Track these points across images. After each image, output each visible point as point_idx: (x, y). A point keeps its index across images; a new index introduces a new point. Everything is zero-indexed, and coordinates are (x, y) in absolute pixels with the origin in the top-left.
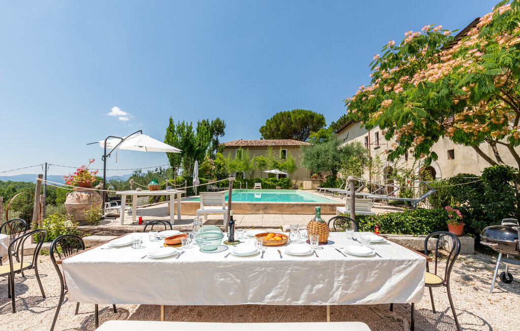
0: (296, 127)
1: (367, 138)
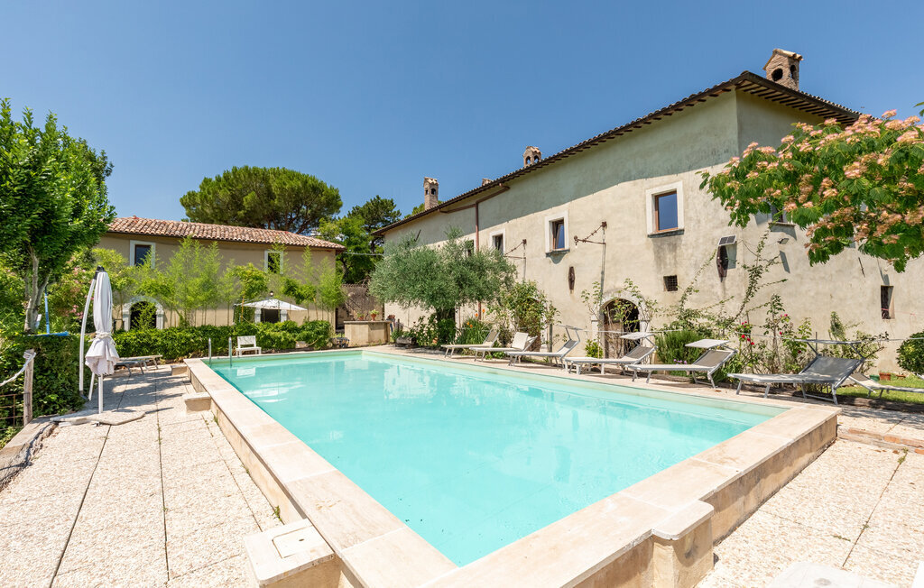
0: (282, 205)
1: (471, 244)
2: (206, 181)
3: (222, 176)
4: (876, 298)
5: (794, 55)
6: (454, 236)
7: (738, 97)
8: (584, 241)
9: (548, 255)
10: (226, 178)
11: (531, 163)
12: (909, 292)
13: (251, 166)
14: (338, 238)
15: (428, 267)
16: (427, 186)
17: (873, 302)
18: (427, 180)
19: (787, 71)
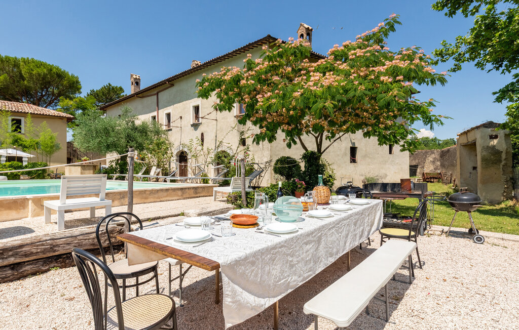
0: (32, 85)
1: (154, 118)
4: (347, 152)
5: (308, 28)
8: (204, 118)
9: (192, 126)
12: (366, 150)
16: (132, 80)
17: (346, 154)
18: (132, 76)
19: (305, 35)
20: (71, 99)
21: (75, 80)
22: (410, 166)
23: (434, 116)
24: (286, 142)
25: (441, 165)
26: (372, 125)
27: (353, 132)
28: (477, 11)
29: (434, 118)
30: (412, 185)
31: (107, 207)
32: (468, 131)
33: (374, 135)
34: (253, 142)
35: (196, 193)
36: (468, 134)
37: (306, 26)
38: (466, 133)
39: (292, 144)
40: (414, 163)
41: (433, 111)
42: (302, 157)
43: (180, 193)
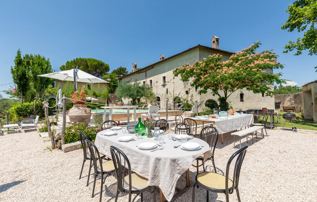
1: (144, 82)
2: (68, 62)
3: (73, 61)
4: (238, 96)
6: (136, 81)
7: (199, 49)
8: (168, 82)
9: (162, 85)
10: (74, 61)
11: (161, 60)
12: (249, 95)
13: (82, 58)
14: (108, 80)
15: (129, 89)
16: (134, 65)
18: (133, 64)
19: (215, 42)
20: (107, 74)
21: (107, 66)
22: (275, 103)
23: (281, 80)
24: (212, 94)
25: (294, 102)
26: (250, 86)
27: (242, 88)
28: (305, 29)
29: (282, 81)
30: (267, 110)
31: (159, 117)
32: (307, 84)
33: (251, 90)
34: (198, 94)
35: (176, 114)
36: (307, 86)
37: (216, 37)
38: (306, 85)
39: (215, 94)
40: (278, 101)
41: (280, 78)
42: (218, 99)
43: (171, 113)
